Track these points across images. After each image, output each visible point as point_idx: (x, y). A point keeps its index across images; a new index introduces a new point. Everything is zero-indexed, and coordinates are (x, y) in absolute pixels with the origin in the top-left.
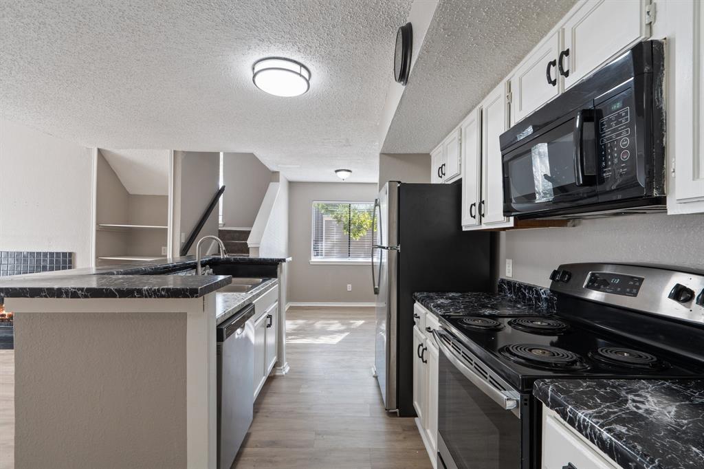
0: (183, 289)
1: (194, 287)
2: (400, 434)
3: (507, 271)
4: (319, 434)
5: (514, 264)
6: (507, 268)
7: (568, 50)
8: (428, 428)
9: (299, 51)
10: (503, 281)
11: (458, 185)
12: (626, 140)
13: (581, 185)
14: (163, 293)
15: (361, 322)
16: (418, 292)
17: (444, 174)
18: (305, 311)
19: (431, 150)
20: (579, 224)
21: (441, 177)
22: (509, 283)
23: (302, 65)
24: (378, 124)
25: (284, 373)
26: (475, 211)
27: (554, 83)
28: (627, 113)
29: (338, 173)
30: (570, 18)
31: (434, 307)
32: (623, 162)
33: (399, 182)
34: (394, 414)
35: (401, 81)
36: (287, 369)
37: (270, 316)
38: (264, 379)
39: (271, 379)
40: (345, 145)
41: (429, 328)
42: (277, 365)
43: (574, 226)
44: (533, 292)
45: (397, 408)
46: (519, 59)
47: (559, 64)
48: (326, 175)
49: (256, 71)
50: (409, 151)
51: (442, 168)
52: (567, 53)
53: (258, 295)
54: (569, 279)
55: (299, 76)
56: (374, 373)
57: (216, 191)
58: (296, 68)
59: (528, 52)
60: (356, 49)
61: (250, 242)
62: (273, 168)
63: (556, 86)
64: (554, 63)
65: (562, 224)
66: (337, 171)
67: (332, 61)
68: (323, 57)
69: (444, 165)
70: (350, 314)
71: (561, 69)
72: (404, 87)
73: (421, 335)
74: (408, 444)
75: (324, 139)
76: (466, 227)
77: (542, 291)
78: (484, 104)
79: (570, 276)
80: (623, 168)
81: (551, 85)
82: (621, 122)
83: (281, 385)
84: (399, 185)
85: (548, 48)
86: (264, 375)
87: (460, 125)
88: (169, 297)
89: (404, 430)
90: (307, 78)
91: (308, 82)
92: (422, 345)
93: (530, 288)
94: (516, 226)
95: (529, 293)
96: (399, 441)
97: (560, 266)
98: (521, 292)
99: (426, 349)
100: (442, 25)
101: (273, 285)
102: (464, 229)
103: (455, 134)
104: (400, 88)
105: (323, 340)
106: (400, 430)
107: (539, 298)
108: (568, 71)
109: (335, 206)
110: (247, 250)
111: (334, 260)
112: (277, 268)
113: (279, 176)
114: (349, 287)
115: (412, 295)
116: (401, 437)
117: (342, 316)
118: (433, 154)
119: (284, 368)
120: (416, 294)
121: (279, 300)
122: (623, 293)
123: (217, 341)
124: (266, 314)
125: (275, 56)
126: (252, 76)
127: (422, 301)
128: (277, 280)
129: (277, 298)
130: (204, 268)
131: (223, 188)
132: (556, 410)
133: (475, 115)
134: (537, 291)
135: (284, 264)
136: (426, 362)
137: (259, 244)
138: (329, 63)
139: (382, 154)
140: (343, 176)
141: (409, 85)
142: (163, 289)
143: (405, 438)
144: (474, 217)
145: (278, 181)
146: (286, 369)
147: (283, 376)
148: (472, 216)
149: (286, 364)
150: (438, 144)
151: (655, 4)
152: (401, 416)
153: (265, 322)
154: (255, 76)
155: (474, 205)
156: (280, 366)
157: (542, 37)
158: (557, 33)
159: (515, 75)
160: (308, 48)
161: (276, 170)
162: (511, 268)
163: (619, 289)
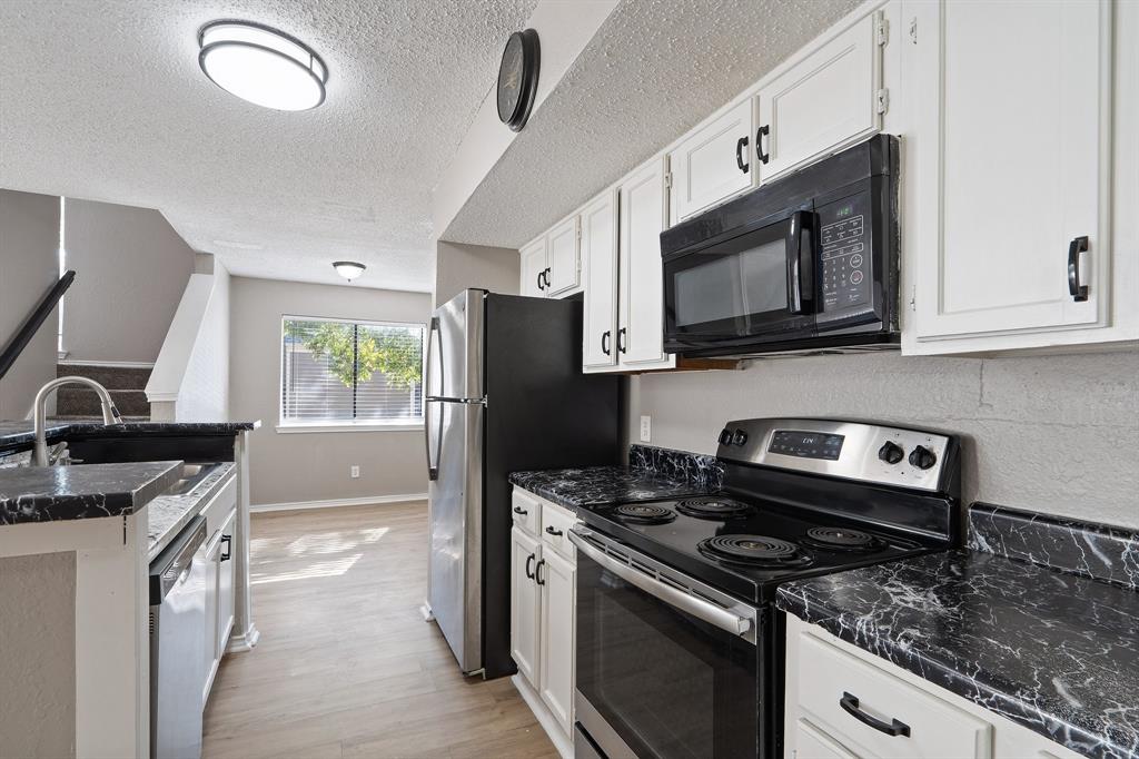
0: (88, 498)
1: (118, 490)
2: (493, 709)
3: (642, 433)
4: (350, 745)
5: (653, 422)
6: (642, 429)
7: (767, 127)
8: (546, 688)
9: (315, 26)
10: (637, 448)
11: (576, 303)
12: (859, 258)
13: (798, 313)
14: (27, 511)
15: (384, 530)
16: (517, 471)
17: (549, 285)
18: (268, 521)
19: (523, 245)
20: (751, 365)
21: (542, 288)
22: (647, 451)
23: (314, 55)
24: (434, 190)
25: (249, 645)
26: (611, 343)
27: (745, 169)
28: (859, 223)
29: (339, 268)
30: (771, 82)
31: (560, 494)
32: (854, 286)
33: (486, 292)
34: (478, 678)
35: (513, 124)
36: (255, 637)
37: (225, 538)
38: (215, 664)
39: (226, 660)
40: (363, 219)
41: (551, 528)
42: (237, 630)
43: (743, 369)
44: (685, 461)
45: (482, 667)
46: (689, 126)
47: (755, 144)
48: (315, 268)
49: (206, 42)
50: (489, 243)
51: (544, 274)
52: (765, 130)
53: (208, 497)
54: (744, 442)
55: (306, 74)
56: (427, 616)
57: (50, 281)
58: (304, 57)
59: (701, 118)
60: (427, 50)
61: (152, 391)
62: (199, 245)
63: (749, 173)
64: (744, 142)
65: (730, 365)
66: (336, 264)
67: (376, 61)
68: (360, 49)
69: (549, 270)
70: (359, 519)
71: (759, 150)
72: (515, 134)
73: (531, 541)
74: (511, 722)
75: (326, 203)
76: (589, 367)
77: (700, 459)
78: (626, 183)
79: (746, 437)
80: (853, 293)
81: (742, 171)
82: (852, 234)
83: (244, 670)
84: (485, 296)
85: (735, 119)
86: (215, 658)
87: (579, 210)
88: (44, 518)
89: (499, 701)
90: (321, 78)
91: (322, 85)
92: (533, 557)
93: (681, 456)
94: (679, 366)
95: (679, 463)
96: (497, 719)
97: (729, 424)
98: (667, 464)
99: (543, 562)
100: (608, 46)
101: (230, 475)
102: (585, 371)
103: (569, 223)
104: (507, 134)
105: (317, 571)
106: (491, 701)
107: (694, 470)
108: (767, 156)
109: (311, 326)
110: (145, 408)
111: (326, 422)
112: (233, 443)
113: (213, 261)
114: (355, 471)
115: (507, 478)
116: (497, 713)
117: (343, 524)
118: (525, 252)
119: (248, 635)
120: (515, 475)
121: (239, 505)
122: (821, 456)
123: (151, 604)
124: (219, 535)
125: (259, 21)
126: (198, 50)
127: (530, 486)
128: (234, 465)
129: (234, 501)
130: (54, 447)
131: (70, 276)
132: (819, 624)
133: (608, 196)
134: (691, 461)
135: (247, 433)
136: (543, 583)
137: (175, 394)
138: (369, 63)
139: (444, 243)
140: (348, 273)
141: (525, 131)
142: (26, 502)
143: (502, 713)
144: (608, 353)
145: (211, 272)
146: (253, 635)
147: (248, 651)
148: (605, 352)
149: (251, 626)
150: (537, 235)
151: (888, 91)
152: (489, 678)
153: (219, 550)
154: (204, 52)
155: (608, 334)
156: (241, 634)
157: (726, 101)
158: (750, 100)
159: (680, 149)
160: (334, 23)
161: (205, 249)
162: (648, 429)
163: (814, 452)
